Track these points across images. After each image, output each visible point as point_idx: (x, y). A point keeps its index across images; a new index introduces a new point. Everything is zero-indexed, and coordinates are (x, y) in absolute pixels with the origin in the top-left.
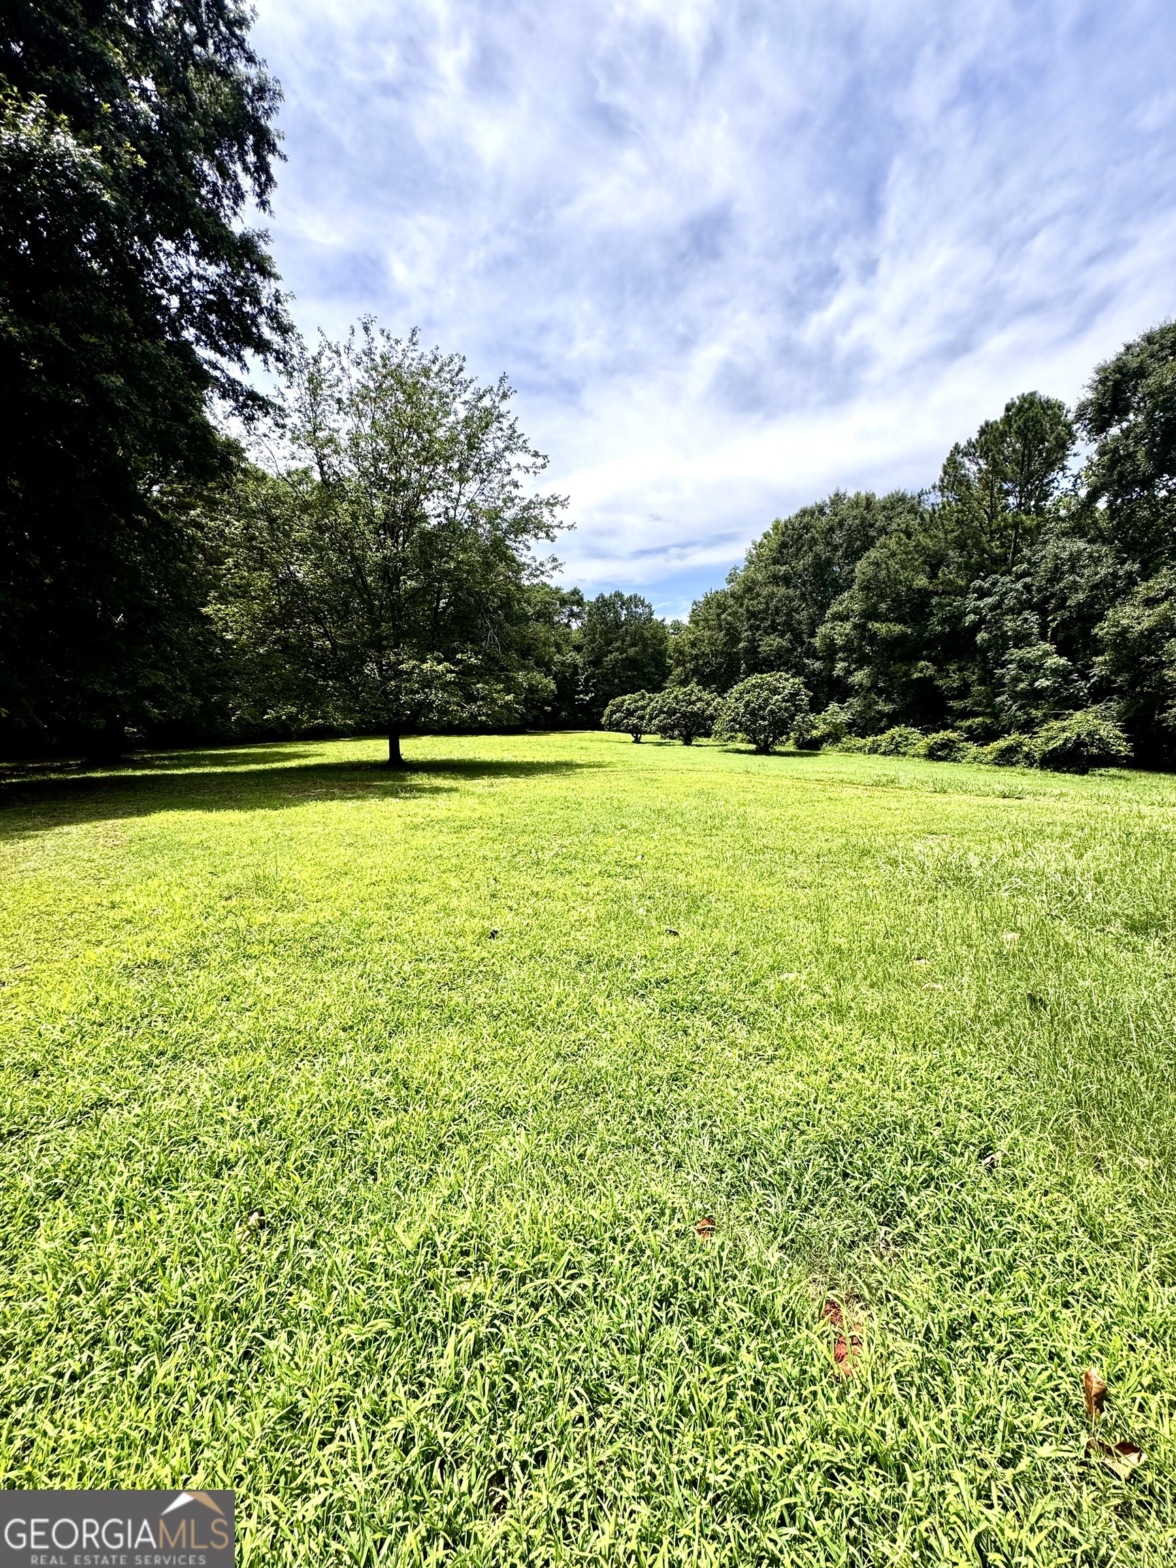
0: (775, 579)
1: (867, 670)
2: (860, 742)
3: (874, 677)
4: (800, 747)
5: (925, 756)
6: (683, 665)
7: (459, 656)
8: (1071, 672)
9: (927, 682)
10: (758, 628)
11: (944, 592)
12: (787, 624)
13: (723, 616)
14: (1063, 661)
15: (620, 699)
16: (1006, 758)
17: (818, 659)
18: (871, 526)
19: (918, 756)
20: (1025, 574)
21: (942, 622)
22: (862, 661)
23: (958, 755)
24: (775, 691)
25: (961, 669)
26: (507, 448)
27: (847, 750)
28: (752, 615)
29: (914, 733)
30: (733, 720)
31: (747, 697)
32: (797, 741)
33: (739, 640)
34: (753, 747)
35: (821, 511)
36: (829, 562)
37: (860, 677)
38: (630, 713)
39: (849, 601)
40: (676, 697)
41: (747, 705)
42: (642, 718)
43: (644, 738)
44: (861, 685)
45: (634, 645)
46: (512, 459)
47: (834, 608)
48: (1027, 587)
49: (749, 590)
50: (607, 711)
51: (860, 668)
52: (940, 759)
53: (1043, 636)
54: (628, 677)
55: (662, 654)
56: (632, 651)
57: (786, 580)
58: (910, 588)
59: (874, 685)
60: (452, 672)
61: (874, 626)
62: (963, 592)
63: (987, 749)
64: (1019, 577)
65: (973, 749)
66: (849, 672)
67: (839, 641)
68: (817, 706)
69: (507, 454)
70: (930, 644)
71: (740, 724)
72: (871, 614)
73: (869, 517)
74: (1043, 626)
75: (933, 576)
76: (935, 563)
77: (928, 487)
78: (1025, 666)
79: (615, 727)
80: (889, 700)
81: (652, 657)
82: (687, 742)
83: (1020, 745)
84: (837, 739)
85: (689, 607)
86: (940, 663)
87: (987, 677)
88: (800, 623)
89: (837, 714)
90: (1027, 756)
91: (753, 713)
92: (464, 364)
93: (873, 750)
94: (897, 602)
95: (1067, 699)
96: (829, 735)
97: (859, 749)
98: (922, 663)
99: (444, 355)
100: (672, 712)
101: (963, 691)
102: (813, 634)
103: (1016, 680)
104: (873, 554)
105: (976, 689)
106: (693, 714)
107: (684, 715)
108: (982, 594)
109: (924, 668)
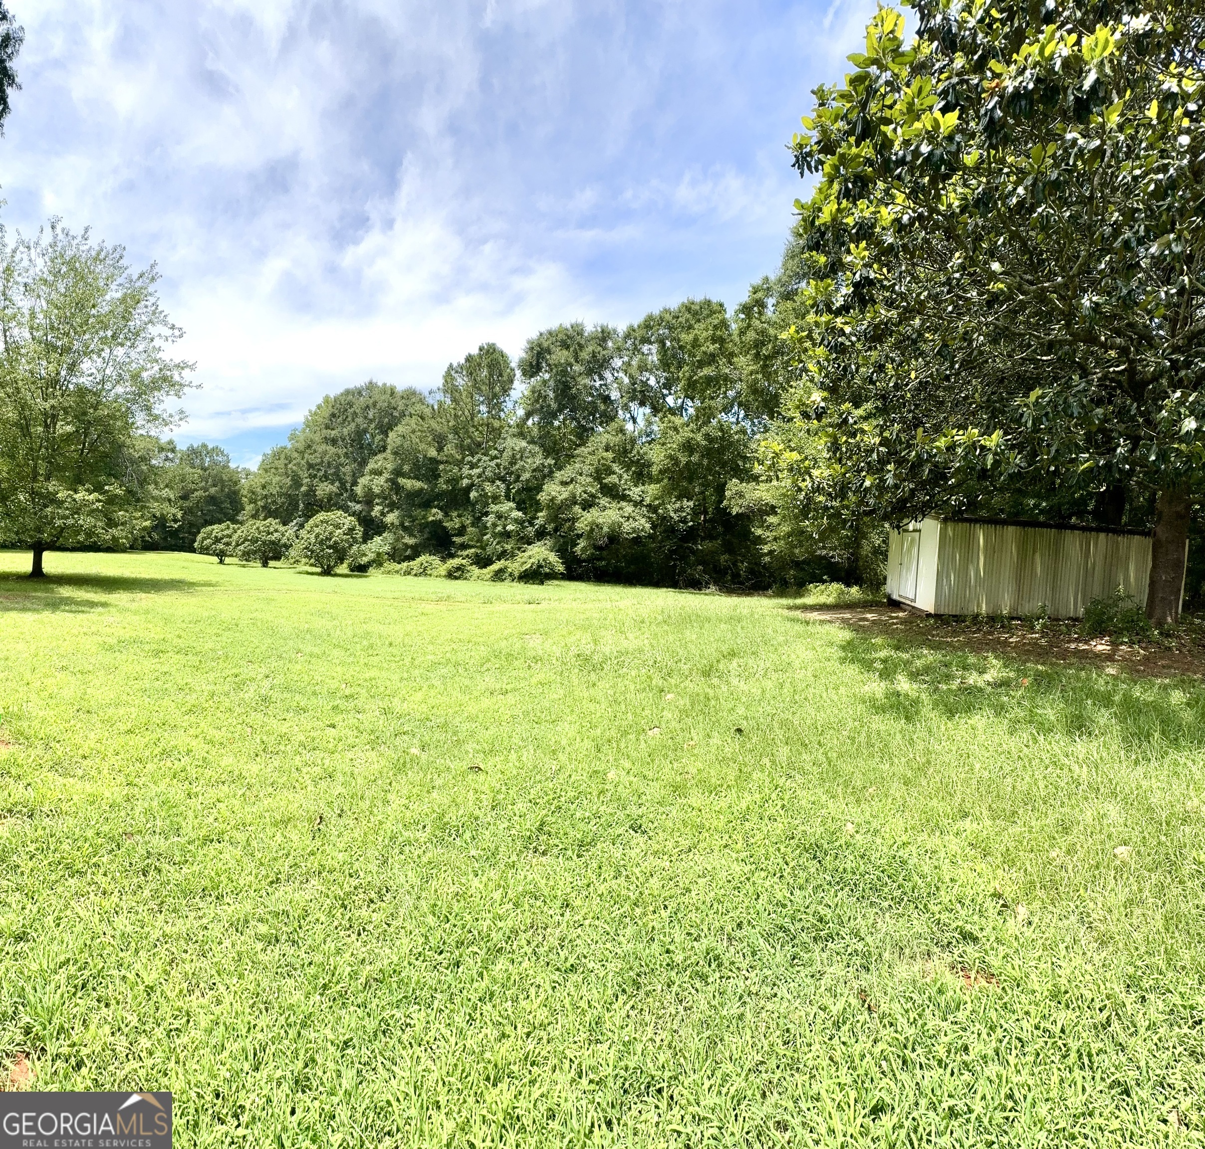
0: (326, 440)
1: (396, 513)
2: (398, 567)
3: (402, 518)
4: (352, 570)
5: (445, 576)
6: (255, 503)
7: (106, 488)
8: (524, 521)
9: (438, 524)
10: (315, 476)
11: (446, 462)
12: (336, 474)
13: (290, 466)
14: (520, 514)
15: (209, 528)
16: (498, 576)
17: (358, 502)
18: (395, 409)
19: (440, 576)
20: (496, 457)
21: (448, 482)
22: (392, 506)
23: (468, 575)
24: (337, 526)
25: (459, 516)
26: (150, 321)
27: (389, 572)
28: (310, 466)
29: (435, 560)
30: (306, 548)
31: (317, 530)
32: (350, 566)
33: (302, 485)
34: (319, 570)
35: (360, 393)
36: (365, 431)
37: (392, 518)
38: (217, 540)
39: (383, 462)
40: (258, 528)
41: (317, 536)
42: (228, 544)
43: (227, 560)
44: (392, 524)
45: (215, 486)
46: (153, 330)
47: (371, 465)
48: (498, 465)
49: (309, 447)
50: (199, 538)
51: (391, 511)
52: (456, 578)
53: (508, 498)
54: (209, 511)
55: (236, 493)
56: (213, 490)
57: (334, 442)
58: (425, 456)
59: (402, 524)
60: (99, 501)
61: (402, 481)
62: (460, 463)
63: (485, 571)
64: (492, 459)
65: (475, 570)
66: (383, 514)
67: (377, 490)
68: (366, 538)
69: (149, 326)
70: (439, 496)
71: (312, 551)
72: (398, 473)
73: (393, 402)
74: (508, 490)
75: (440, 449)
76: (440, 441)
77: (435, 389)
78: (499, 516)
79: (205, 551)
80: (411, 535)
81: (228, 496)
82: (265, 564)
83: (506, 568)
84: (380, 565)
85: (260, 458)
86: (446, 511)
87: (476, 522)
88: (345, 474)
89: (379, 544)
90: (511, 575)
91: (321, 543)
92: (124, 253)
93: (408, 573)
94: (416, 466)
95: (522, 538)
96: (374, 561)
97: (397, 572)
98: (434, 510)
99: (109, 246)
100: (254, 541)
101: (461, 531)
102: (355, 483)
103: (495, 525)
104: (400, 429)
105: (470, 529)
106: (273, 543)
107: (264, 543)
108: (473, 466)
109: (435, 514)
